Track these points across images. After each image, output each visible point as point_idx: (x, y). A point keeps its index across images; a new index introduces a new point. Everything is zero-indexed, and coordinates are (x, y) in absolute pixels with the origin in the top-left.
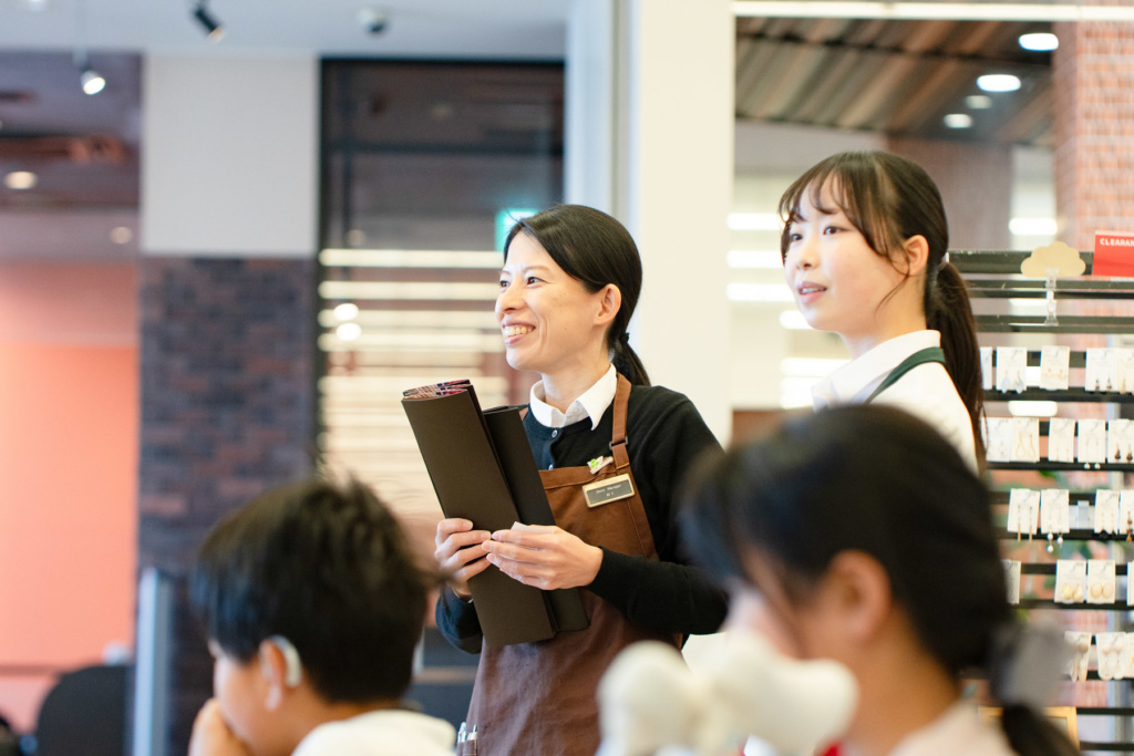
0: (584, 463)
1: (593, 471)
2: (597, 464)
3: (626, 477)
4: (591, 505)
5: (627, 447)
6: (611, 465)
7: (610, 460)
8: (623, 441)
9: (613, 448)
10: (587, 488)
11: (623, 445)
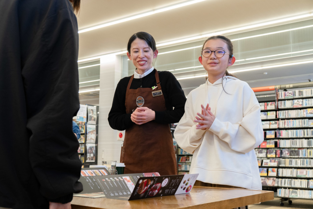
0: (151, 87)
1: (153, 89)
2: (154, 88)
3: (161, 91)
4: (153, 96)
5: (160, 84)
6: (157, 88)
7: (157, 87)
8: (159, 83)
9: (157, 84)
10: (153, 92)
11: (159, 84)
